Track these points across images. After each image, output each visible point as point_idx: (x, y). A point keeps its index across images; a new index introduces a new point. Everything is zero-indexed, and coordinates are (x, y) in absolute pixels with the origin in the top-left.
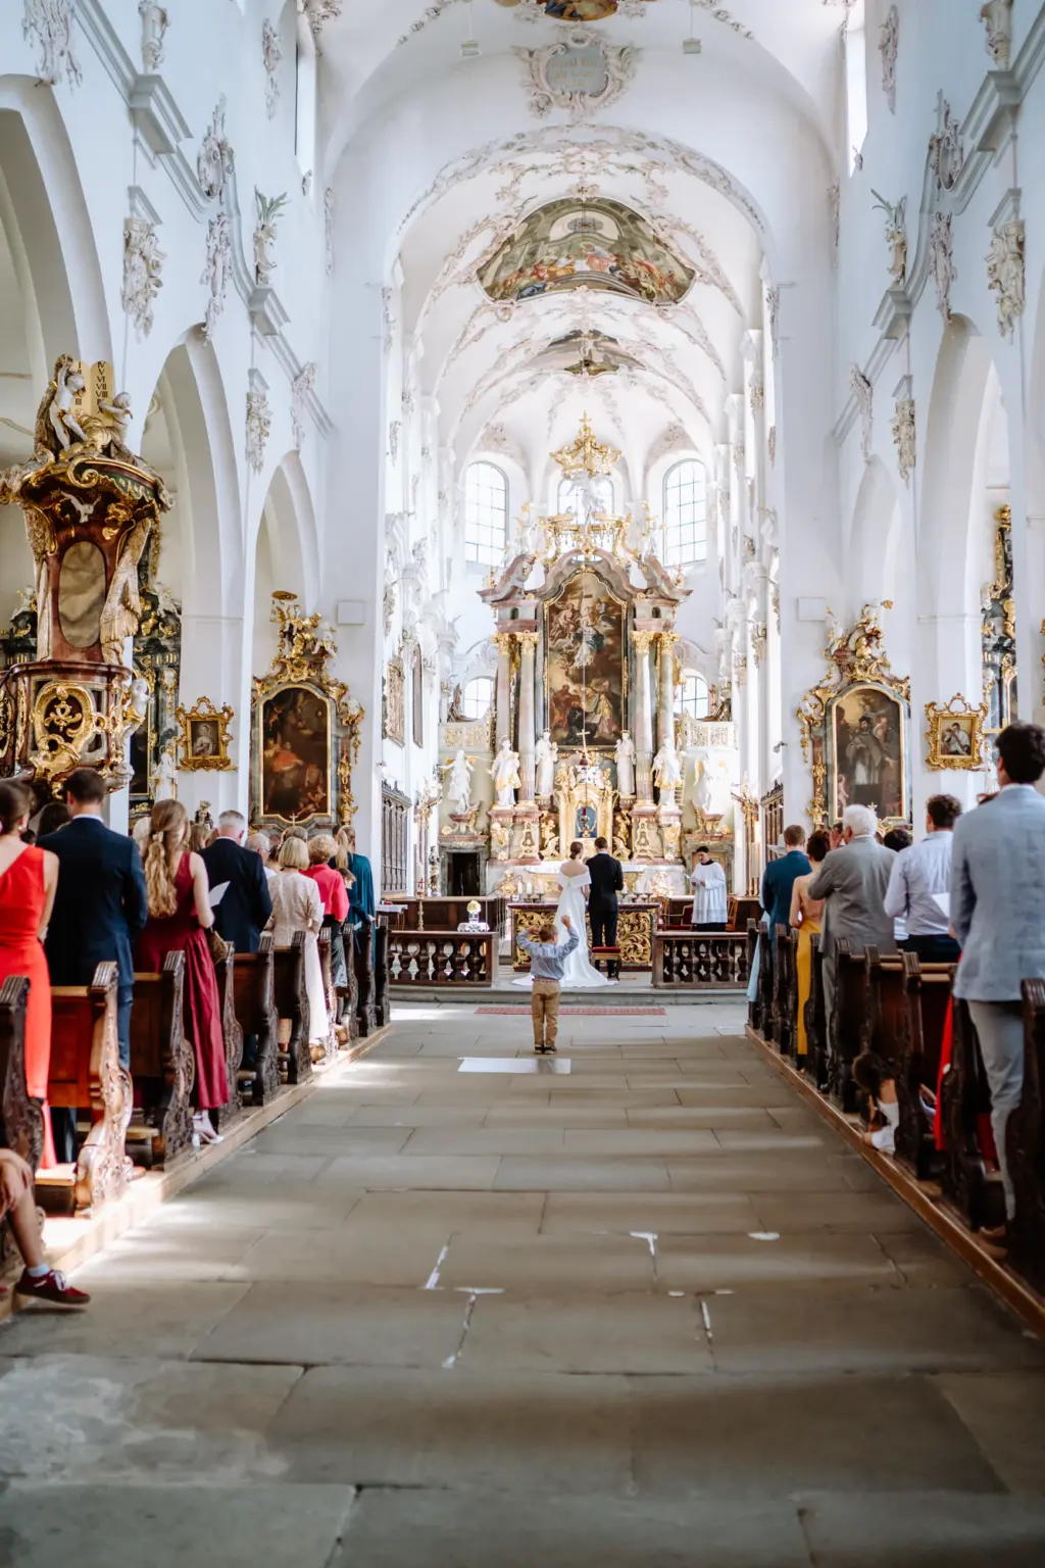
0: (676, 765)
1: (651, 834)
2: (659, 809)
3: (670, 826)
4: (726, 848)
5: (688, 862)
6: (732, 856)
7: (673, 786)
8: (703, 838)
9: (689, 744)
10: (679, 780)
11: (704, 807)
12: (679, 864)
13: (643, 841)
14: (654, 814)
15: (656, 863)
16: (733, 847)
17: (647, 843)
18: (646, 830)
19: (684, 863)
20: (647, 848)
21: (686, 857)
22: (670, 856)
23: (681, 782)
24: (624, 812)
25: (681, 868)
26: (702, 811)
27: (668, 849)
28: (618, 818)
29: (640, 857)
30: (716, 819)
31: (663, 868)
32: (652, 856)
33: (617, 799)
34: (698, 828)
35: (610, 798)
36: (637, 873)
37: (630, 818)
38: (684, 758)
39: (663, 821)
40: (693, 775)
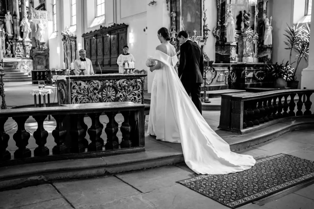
0: (29, 24)
1: (21, 48)
2: (24, 39)
3: (28, 46)
4: (46, 54)
5: (34, 59)
6: (49, 56)
7: (28, 32)
8: (39, 50)
9: (32, 17)
10: (30, 30)
11: (39, 39)
12: (31, 59)
13: (18, 51)
14: (22, 41)
15: (23, 59)
16: (49, 53)
17: (20, 52)
18: (19, 47)
19: (32, 59)
20: (20, 53)
21: (33, 57)
22: (28, 56)
23: (31, 31)
24: (10, 41)
25: (31, 60)
26: (38, 41)
27: (27, 54)
28: (7, 43)
29: (17, 56)
30: (43, 43)
31: (26, 60)
32: (22, 56)
33: (6, 36)
34: (37, 47)
35: (4, 35)
36: (17, 62)
37: (12, 43)
38: (31, 22)
39: (26, 44)
40: (35, 29)
